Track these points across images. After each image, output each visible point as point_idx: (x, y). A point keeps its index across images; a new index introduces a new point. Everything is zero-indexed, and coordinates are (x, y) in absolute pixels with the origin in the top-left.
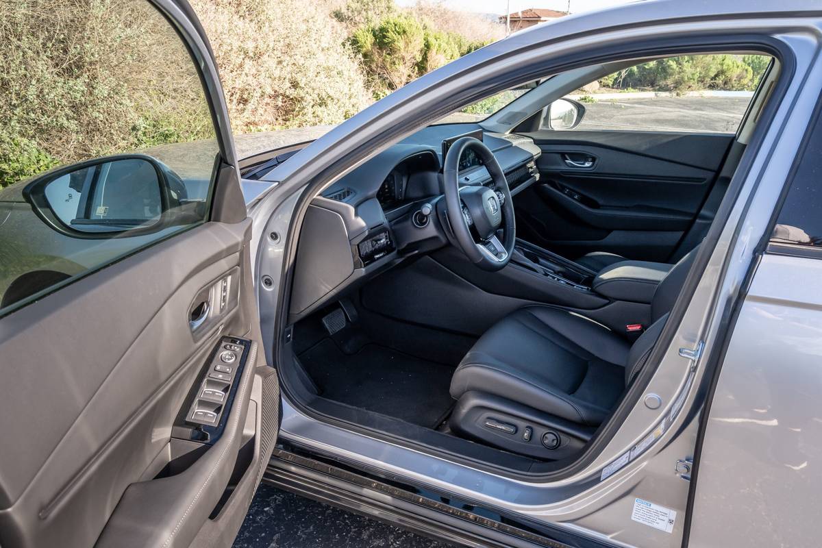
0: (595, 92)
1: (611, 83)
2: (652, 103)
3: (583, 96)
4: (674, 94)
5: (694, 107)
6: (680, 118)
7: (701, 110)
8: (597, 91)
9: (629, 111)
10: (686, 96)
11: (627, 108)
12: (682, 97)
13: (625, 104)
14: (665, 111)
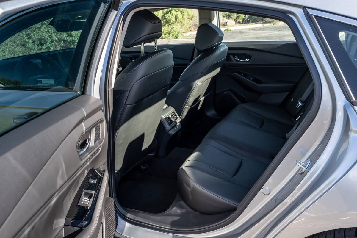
0: (233, 26)
1: (241, 21)
2: (260, 29)
3: (226, 29)
4: (272, 24)
5: (278, 30)
6: (269, 36)
7: (282, 31)
8: (234, 26)
9: (247, 34)
10: (278, 24)
11: (246, 32)
12: (276, 25)
13: (245, 31)
14: (264, 33)
